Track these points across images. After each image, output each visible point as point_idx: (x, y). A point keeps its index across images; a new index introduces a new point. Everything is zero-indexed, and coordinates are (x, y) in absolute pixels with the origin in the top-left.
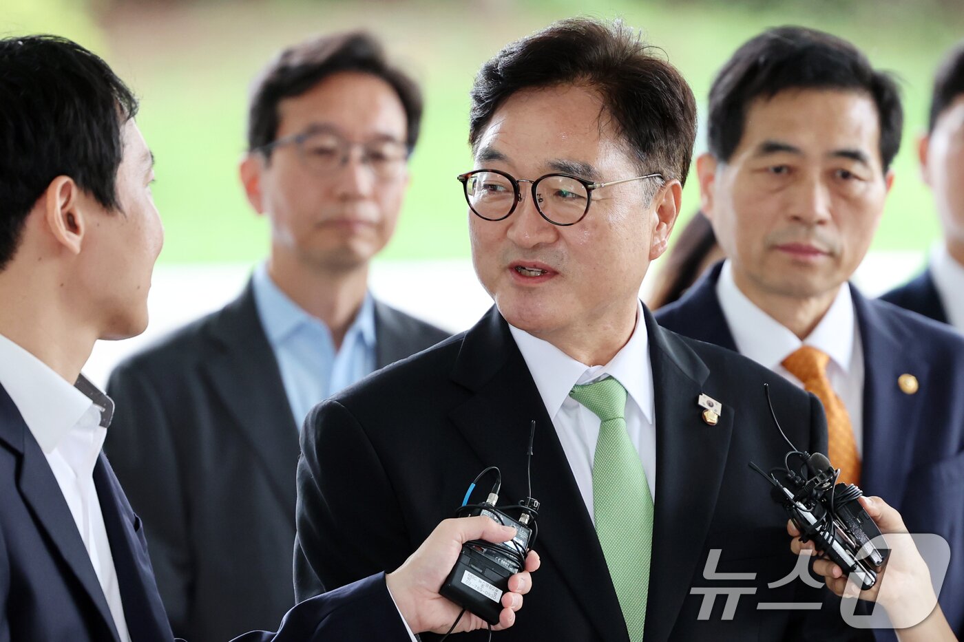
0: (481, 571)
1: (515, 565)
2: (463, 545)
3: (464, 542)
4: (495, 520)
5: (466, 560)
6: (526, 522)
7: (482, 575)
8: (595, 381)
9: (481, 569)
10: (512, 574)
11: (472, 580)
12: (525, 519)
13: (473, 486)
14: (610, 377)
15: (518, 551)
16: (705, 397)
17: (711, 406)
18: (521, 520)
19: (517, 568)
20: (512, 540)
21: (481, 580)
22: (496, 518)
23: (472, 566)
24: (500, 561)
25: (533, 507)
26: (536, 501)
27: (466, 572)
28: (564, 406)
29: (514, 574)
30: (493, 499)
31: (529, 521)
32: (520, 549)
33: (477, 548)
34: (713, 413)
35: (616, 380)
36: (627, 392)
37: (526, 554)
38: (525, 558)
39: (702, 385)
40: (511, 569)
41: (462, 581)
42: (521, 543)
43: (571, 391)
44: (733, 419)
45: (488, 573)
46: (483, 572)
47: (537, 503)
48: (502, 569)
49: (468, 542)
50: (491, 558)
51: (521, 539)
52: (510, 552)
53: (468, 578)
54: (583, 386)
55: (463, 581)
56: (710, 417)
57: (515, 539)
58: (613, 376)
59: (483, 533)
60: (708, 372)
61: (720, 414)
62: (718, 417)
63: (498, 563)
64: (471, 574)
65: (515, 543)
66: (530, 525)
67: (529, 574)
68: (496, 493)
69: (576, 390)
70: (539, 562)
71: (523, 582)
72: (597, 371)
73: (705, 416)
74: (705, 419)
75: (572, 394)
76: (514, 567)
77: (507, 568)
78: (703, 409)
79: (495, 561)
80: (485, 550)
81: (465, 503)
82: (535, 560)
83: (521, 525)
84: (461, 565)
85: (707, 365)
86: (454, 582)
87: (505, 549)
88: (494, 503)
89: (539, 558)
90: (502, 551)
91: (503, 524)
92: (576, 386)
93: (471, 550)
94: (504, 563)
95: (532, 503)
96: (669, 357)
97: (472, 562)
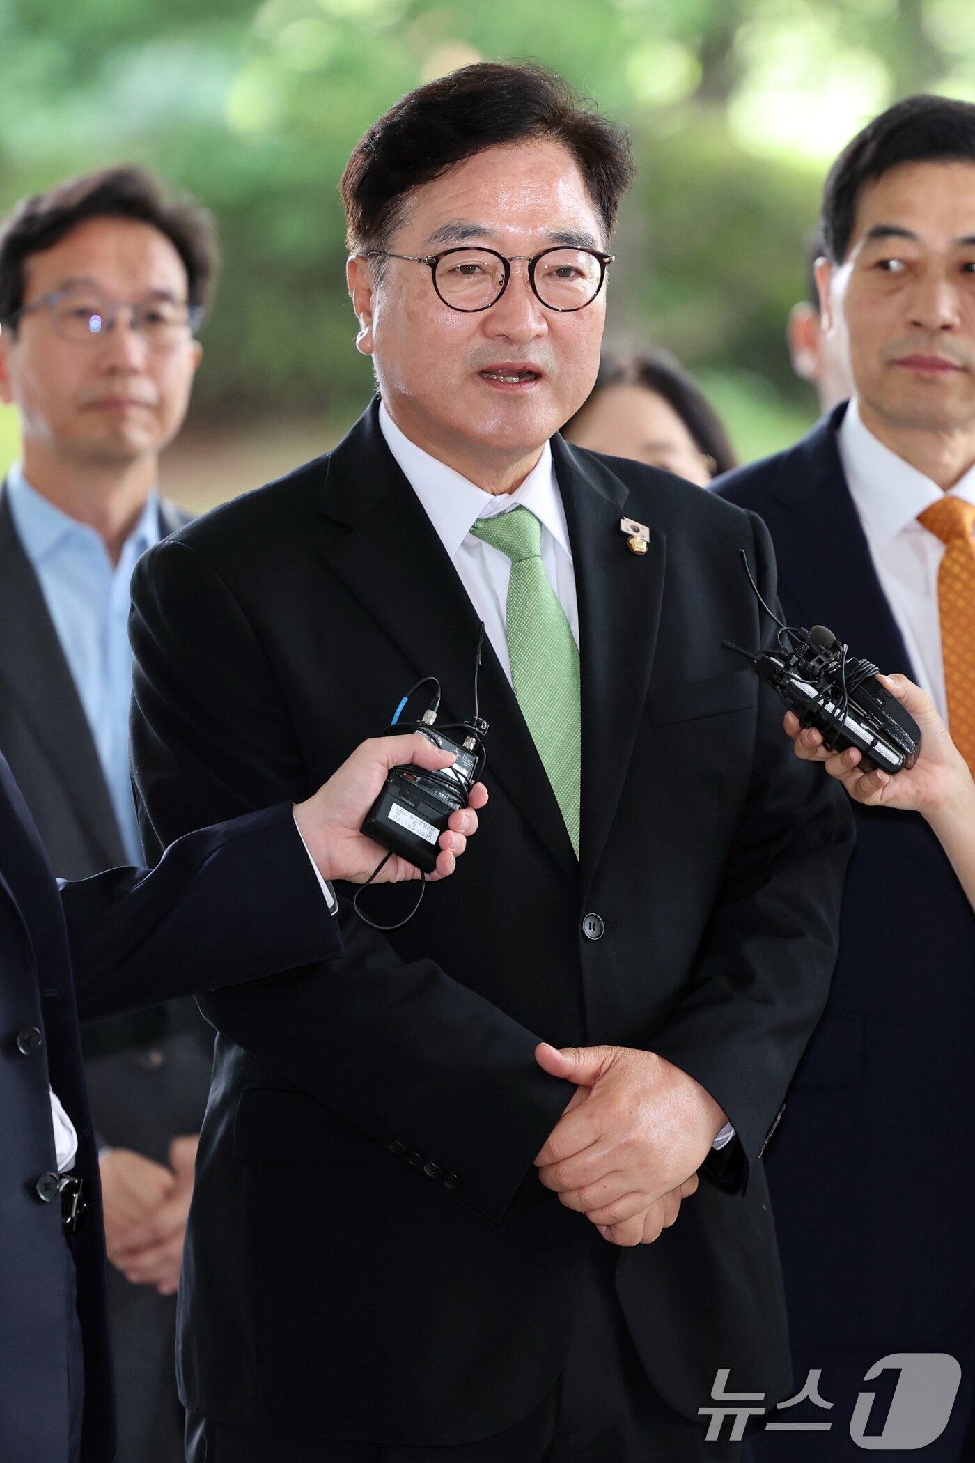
0: (413, 805)
1: (455, 799)
2: (390, 772)
3: (391, 766)
4: (432, 743)
5: (394, 790)
6: (472, 748)
7: (414, 810)
8: (501, 514)
9: (412, 802)
10: (452, 810)
11: (401, 816)
12: (470, 744)
13: (405, 700)
14: (520, 507)
15: (459, 781)
16: (628, 522)
17: (637, 531)
18: (466, 744)
19: (458, 803)
20: (451, 767)
21: (413, 816)
22: (432, 740)
23: (403, 798)
24: (438, 793)
25: (481, 729)
26: (484, 722)
27: (395, 806)
28: (464, 545)
29: (454, 810)
30: (431, 717)
31: (474, 747)
32: (463, 780)
33: (408, 776)
34: (640, 540)
35: (528, 510)
36: (541, 523)
37: (470, 787)
38: (469, 791)
39: (622, 506)
40: (451, 804)
41: (389, 817)
42: (465, 772)
43: (473, 527)
44: (665, 544)
45: (421, 807)
46: (417, 804)
47: (485, 725)
48: (439, 804)
49: (396, 768)
50: (426, 790)
51: (464, 767)
52: (451, 782)
53: (397, 813)
54: (487, 520)
55: (391, 816)
56: (637, 545)
57: (456, 766)
58: (524, 505)
59: (414, 755)
60: (627, 491)
61: (648, 541)
62: (647, 543)
63: (435, 795)
64: (400, 808)
65: (456, 772)
66: (477, 751)
67: (474, 812)
68: (433, 710)
69: (479, 525)
70: (487, 796)
71: (467, 820)
72: (504, 502)
73: (631, 545)
74: (632, 548)
75: (474, 531)
76: (455, 802)
77: (446, 802)
78: (628, 536)
79: (431, 793)
80: (419, 779)
81: (394, 721)
82: (482, 794)
83: (466, 750)
84: (387, 797)
85: (624, 483)
86: (379, 817)
87: (446, 779)
88: (431, 722)
89: (487, 791)
90: (441, 781)
91: (439, 747)
92: (478, 520)
93: (401, 778)
94: (443, 796)
95: (479, 724)
96: (579, 475)
97: (402, 793)
